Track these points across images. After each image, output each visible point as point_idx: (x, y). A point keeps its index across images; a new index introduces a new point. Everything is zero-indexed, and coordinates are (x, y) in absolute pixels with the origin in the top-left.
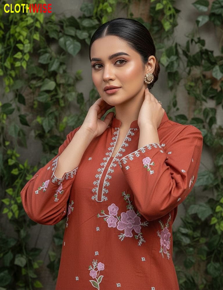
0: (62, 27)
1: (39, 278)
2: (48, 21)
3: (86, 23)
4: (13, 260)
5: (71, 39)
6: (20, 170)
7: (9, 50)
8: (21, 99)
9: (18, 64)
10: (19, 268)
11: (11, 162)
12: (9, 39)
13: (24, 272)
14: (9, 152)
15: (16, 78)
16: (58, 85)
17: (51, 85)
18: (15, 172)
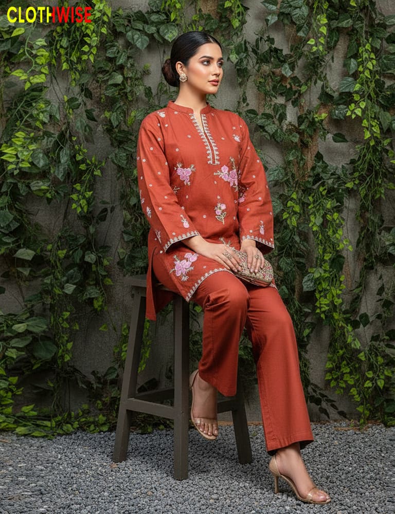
0: (129, 21)
1: (109, 276)
2: (116, 15)
3: (154, 18)
4: (83, 257)
5: (139, 33)
6: (87, 165)
7: (75, 43)
8: (88, 93)
9: (85, 57)
10: (89, 264)
11: (79, 158)
12: (74, 32)
13: (94, 269)
14: (77, 147)
15: (82, 72)
16: (125, 79)
17: (119, 79)
18: (83, 167)
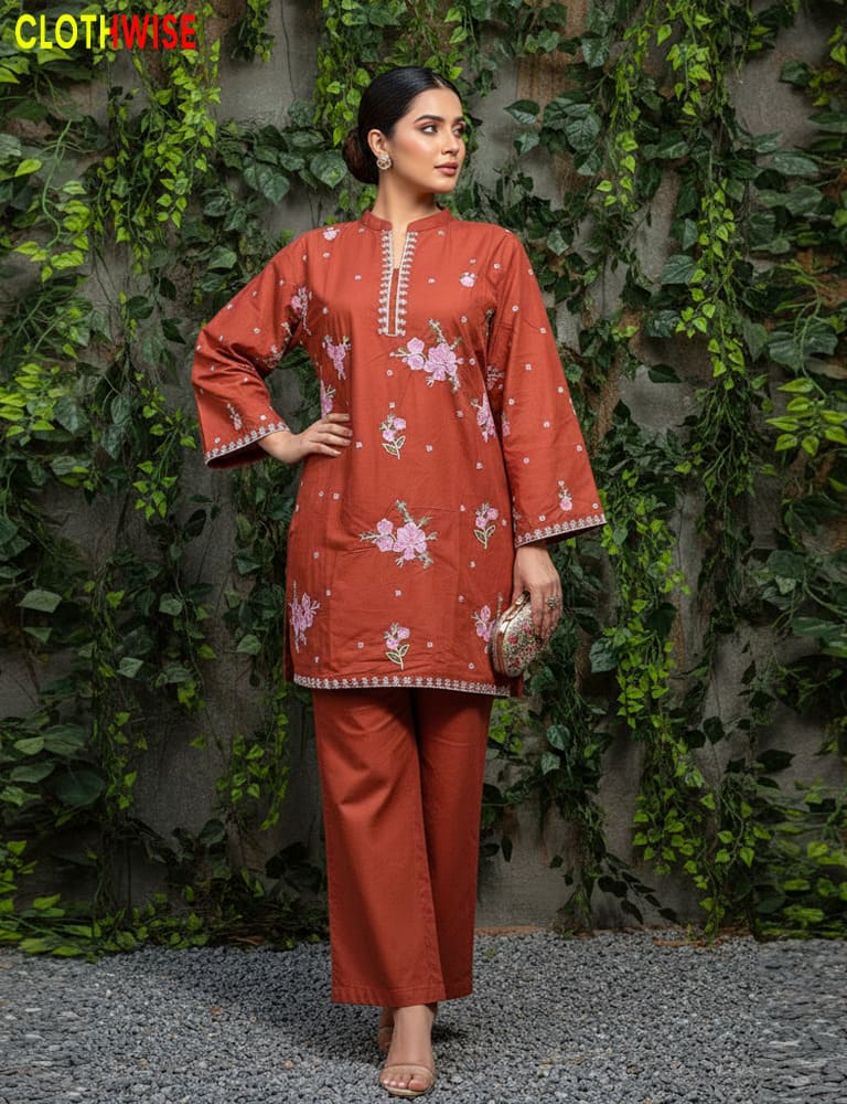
0: (250, 147)
1: (207, 641)
2: (223, 135)
3: (299, 140)
4: (157, 604)
5: (269, 170)
6: (166, 425)
7: (141, 189)
8: (168, 289)
9: (163, 217)
10: (168, 618)
11: (149, 413)
12: (140, 169)
13: (177, 626)
14: (145, 392)
15: (158, 245)
16: (242, 259)
17: (228, 258)
18: (157, 430)
